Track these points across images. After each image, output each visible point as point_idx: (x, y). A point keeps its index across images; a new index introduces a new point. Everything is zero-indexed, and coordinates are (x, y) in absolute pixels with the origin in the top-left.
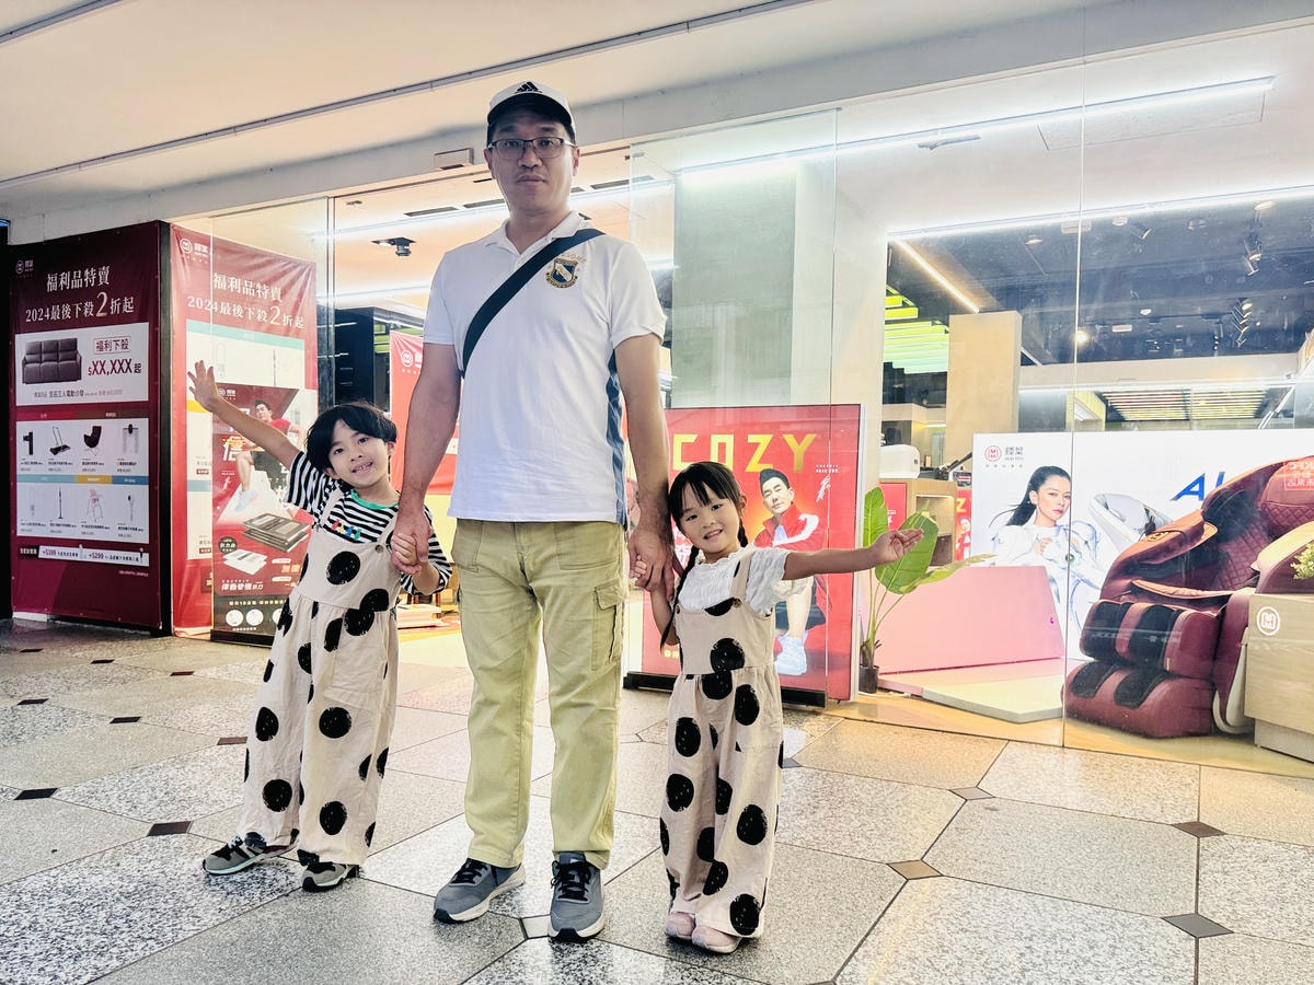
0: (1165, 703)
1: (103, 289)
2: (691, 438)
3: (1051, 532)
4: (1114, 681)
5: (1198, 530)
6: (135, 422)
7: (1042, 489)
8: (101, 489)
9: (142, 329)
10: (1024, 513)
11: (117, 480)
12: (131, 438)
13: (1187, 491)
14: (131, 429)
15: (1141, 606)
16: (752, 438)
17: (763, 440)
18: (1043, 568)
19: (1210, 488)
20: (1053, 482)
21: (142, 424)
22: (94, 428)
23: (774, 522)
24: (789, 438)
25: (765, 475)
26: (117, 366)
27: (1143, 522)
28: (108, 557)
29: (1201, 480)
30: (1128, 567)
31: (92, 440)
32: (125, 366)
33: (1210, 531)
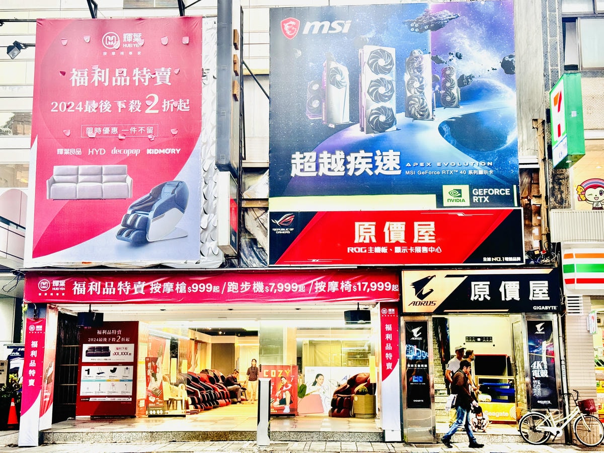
0: (343, 412)
1: (119, 335)
2: (267, 371)
3: (320, 387)
4: (336, 410)
5: (346, 386)
6: (128, 367)
7: (318, 378)
8: (115, 383)
9: (132, 345)
10: (315, 384)
11: (121, 381)
12: (127, 371)
13: (344, 378)
14: (127, 368)
15: (339, 398)
16: (279, 371)
17: (281, 371)
18: (319, 395)
19: (348, 378)
20: (320, 377)
21: (131, 368)
22: (114, 368)
23: (283, 386)
24: (286, 371)
25: (282, 377)
26: (123, 354)
27: (337, 385)
28: (117, 399)
29: (346, 377)
30: (337, 392)
31: (113, 371)
32: (126, 354)
33: (348, 386)
